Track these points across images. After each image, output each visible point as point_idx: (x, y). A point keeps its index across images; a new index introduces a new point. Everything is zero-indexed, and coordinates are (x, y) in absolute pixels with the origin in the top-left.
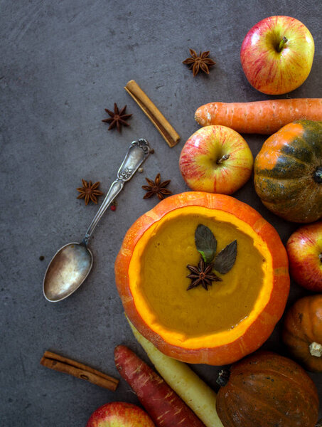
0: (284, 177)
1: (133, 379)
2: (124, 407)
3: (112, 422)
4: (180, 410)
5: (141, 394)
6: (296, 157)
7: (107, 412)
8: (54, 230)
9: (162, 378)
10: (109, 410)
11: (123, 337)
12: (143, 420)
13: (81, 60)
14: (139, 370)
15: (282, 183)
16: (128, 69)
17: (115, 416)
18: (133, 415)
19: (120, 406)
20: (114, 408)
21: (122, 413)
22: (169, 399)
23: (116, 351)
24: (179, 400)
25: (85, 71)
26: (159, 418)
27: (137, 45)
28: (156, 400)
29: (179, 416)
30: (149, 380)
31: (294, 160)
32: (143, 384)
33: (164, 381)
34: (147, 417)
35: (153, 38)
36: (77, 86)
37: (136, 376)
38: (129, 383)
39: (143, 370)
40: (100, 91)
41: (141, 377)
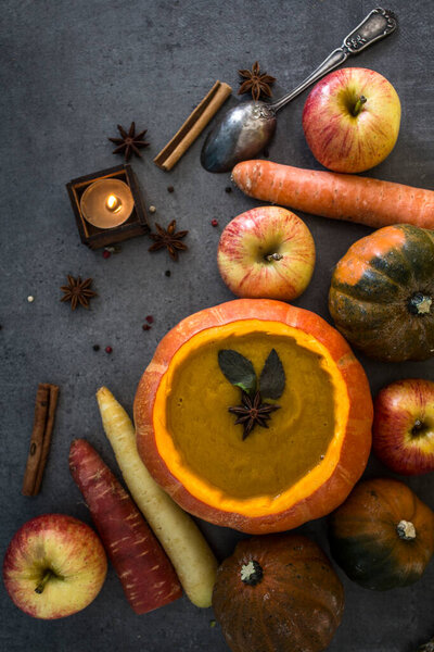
0: (367, 298)
1: (88, 486)
2: (69, 522)
3: (47, 538)
4: (143, 539)
5: (95, 509)
6: (389, 275)
7: (43, 525)
8: (20, 270)
9: (128, 491)
10: (47, 521)
11: (87, 429)
12: (90, 544)
13: (101, 51)
14: (99, 476)
15: (363, 306)
16: (160, 75)
17: (53, 531)
18: (78, 534)
19: (63, 520)
20: (54, 521)
21: (63, 529)
22: (132, 521)
23: (73, 445)
24: (145, 524)
25: (103, 67)
26: (112, 545)
27: (178, 45)
28: (113, 519)
29: (141, 547)
30: (110, 491)
31: (385, 278)
32: (101, 496)
33: (131, 497)
34: (97, 541)
35: (202, 40)
36: (88, 84)
37: (93, 482)
38: (82, 491)
39: (104, 477)
40: (118, 97)
41: (99, 485)
